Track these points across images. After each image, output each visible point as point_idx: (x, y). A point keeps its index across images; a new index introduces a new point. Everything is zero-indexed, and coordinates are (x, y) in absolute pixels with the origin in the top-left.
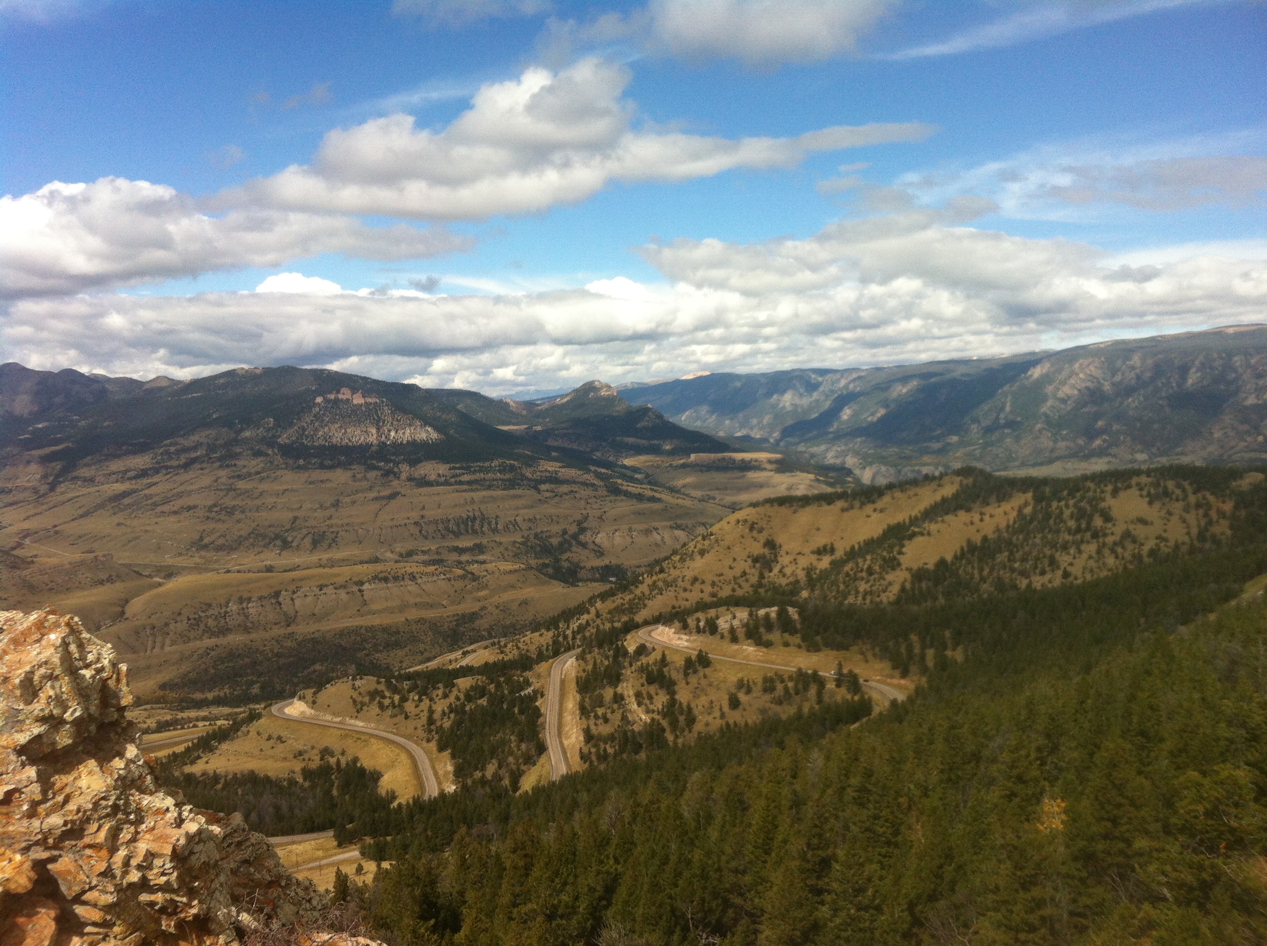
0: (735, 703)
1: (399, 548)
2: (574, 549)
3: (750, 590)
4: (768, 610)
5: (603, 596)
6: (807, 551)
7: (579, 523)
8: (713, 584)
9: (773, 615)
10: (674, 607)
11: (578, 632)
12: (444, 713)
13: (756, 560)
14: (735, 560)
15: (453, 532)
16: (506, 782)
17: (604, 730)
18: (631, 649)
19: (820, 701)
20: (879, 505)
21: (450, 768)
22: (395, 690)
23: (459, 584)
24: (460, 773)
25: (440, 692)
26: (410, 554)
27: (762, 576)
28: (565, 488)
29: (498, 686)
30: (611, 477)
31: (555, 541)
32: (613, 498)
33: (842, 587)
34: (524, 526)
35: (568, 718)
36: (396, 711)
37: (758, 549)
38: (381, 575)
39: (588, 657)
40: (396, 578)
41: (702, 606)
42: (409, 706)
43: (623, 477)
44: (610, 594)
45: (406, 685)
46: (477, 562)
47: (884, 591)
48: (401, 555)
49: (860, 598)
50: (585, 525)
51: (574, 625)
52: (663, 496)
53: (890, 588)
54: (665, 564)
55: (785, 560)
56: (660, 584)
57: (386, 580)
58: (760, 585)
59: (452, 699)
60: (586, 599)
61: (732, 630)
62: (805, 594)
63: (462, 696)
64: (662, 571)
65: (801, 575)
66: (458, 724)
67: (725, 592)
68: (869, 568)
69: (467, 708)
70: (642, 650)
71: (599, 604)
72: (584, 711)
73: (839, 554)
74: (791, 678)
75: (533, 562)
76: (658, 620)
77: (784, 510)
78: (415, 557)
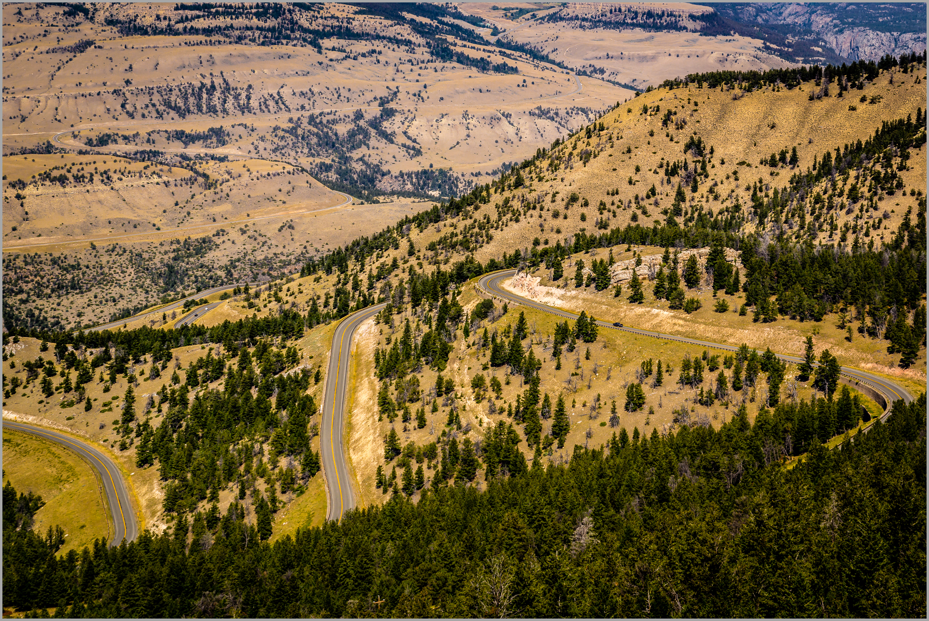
0: (635, 401)
1: (86, 128)
2: (373, 142)
3: (662, 218)
4: (695, 251)
5: (421, 221)
6: (755, 160)
7: (383, 102)
8: (602, 207)
9: (702, 262)
10: (536, 243)
11: (379, 278)
12: (152, 403)
13: (672, 172)
14: (638, 169)
15: (176, 109)
16: (252, 520)
17: (421, 439)
18: (468, 308)
19: (773, 401)
20: (870, 91)
21: (159, 494)
22: (72, 362)
23: (184, 192)
24: (172, 503)
25: (147, 368)
26: (104, 140)
27: (681, 197)
28: (362, 46)
29: (245, 361)
30: (437, 30)
31: (342, 129)
32: (439, 64)
33: (809, 219)
34: (294, 102)
35: (360, 417)
36: (72, 396)
37: (676, 153)
38: (56, 173)
39: (396, 318)
40: (78, 179)
41: (584, 243)
42: (93, 390)
43: (456, 30)
44: (434, 217)
45: (90, 354)
46: (213, 158)
47: (876, 227)
48: (89, 142)
49: (837, 237)
50: (392, 105)
51: (372, 265)
52: (520, 65)
53: (885, 223)
54: (524, 174)
55: (717, 172)
56: (516, 204)
57: (62, 180)
58: (677, 211)
59: (166, 378)
60: (393, 224)
61: (635, 284)
62: (749, 228)
63: (183, 376)
64: (519, 183)
65: (745, 198)
66: (175, 421)
67: (622, 221)
68: (854, 188)
69: (191, 397)
70: (485, 310)
71: (414, 233)
72: (385, 406)
73: (805, 166)
74: (728, 363)
75: (305, 162)
76: (513, 262)
77: (720, 95)
78: (111, 147)
